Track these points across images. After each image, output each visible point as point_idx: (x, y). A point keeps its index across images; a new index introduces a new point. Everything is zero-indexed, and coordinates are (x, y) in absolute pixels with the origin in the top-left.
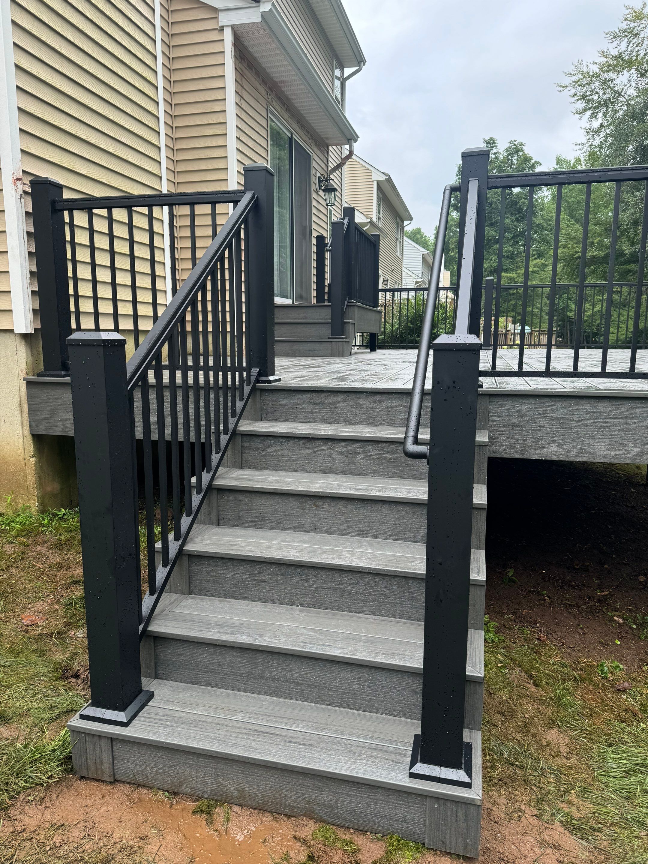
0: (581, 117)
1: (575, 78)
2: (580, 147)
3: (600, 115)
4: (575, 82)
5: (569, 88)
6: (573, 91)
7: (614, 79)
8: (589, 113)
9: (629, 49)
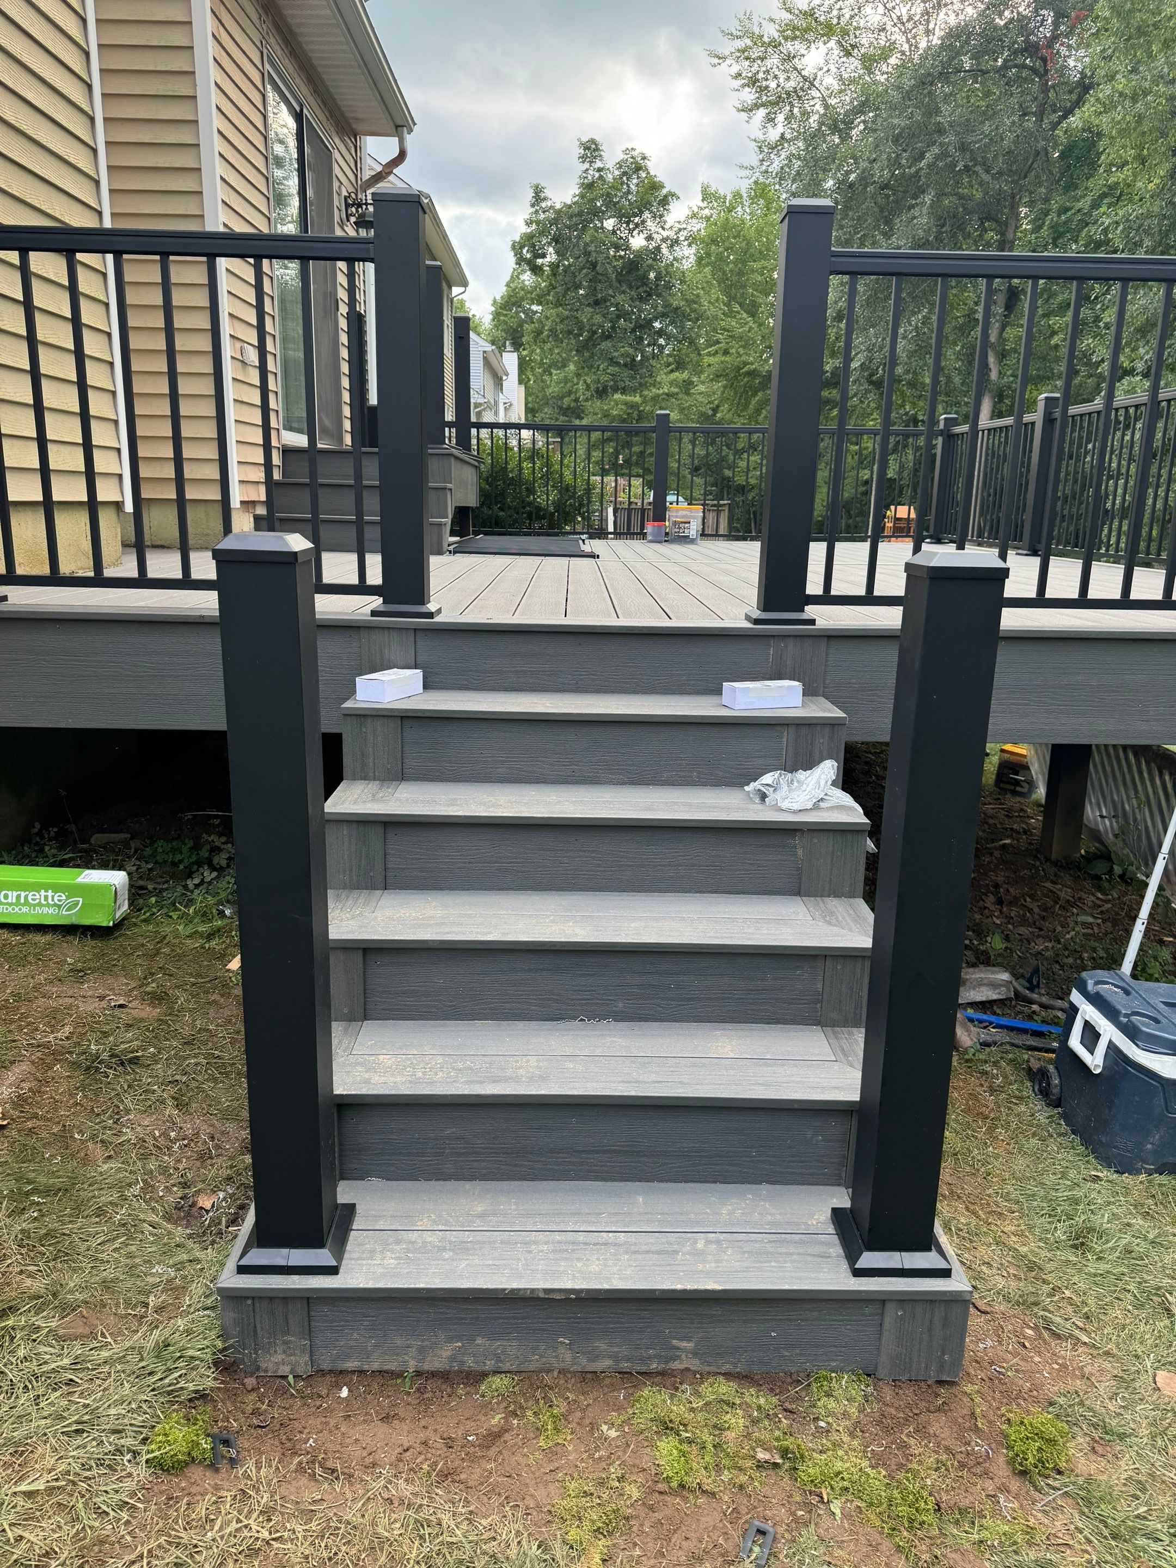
0: (750, 118)
2: (748, 172)
3: (780, 118)
7: (803, 56)
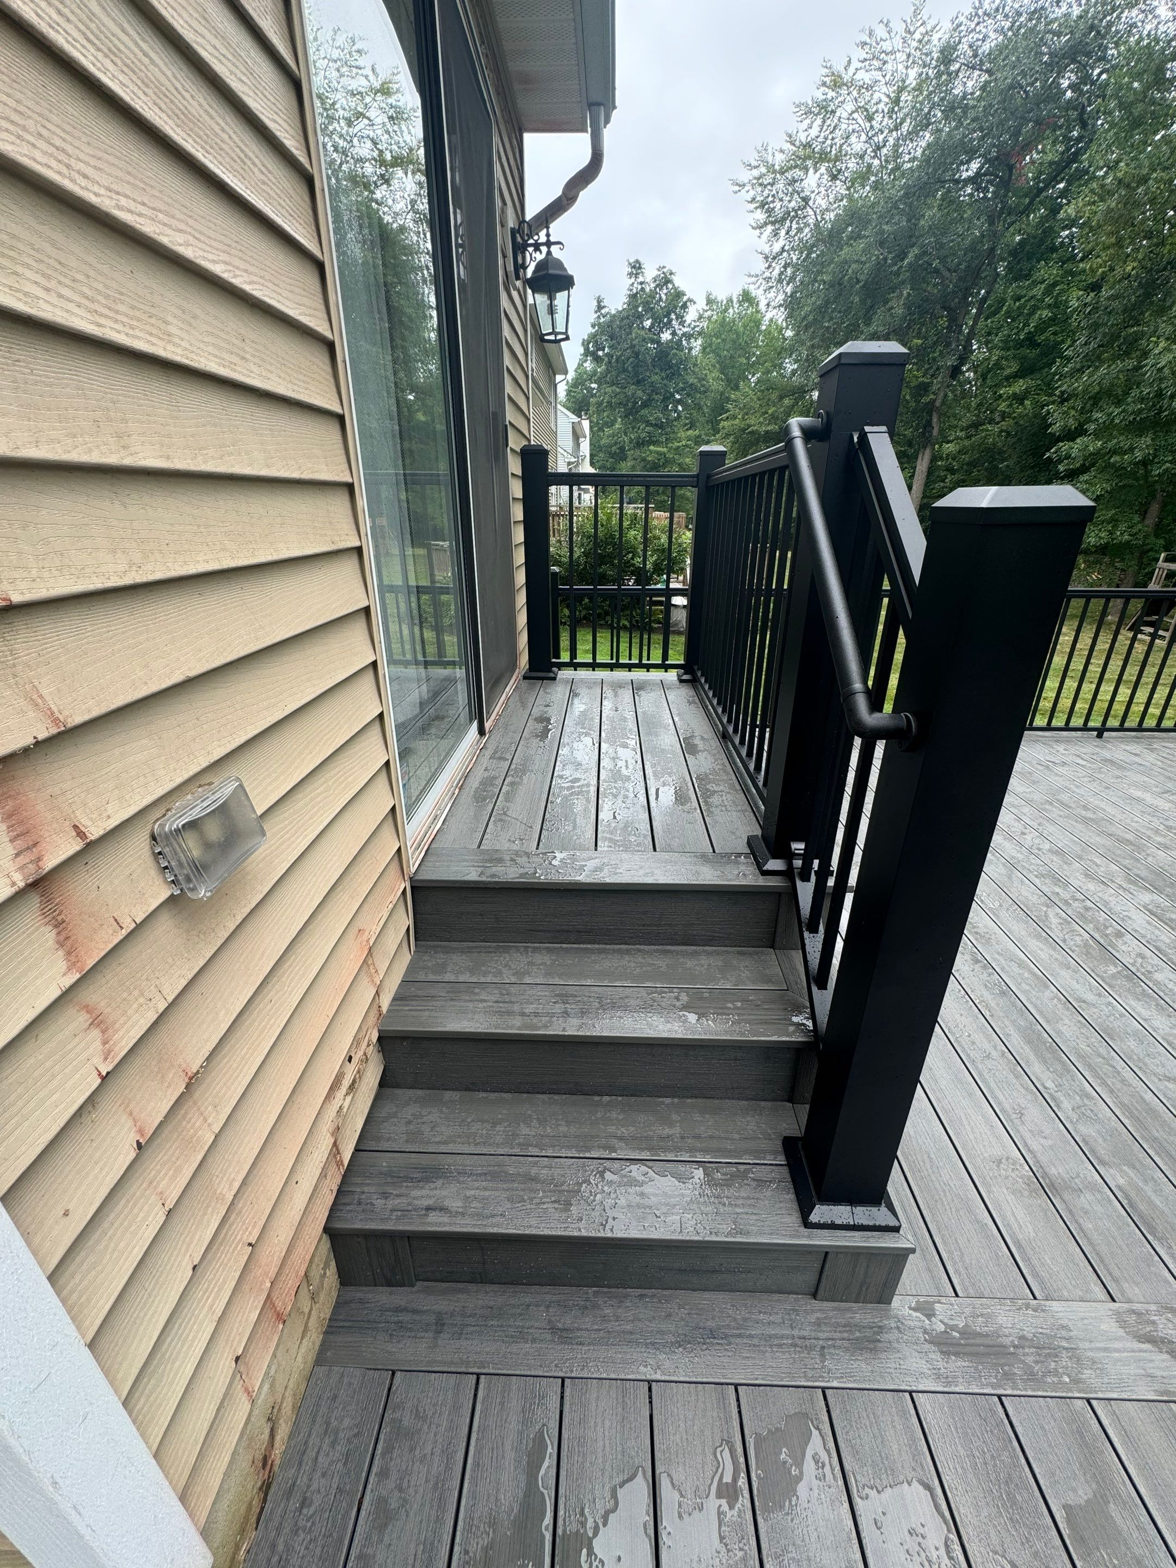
0: (761, 234)
1: (756, 173)
4: (755, 178)
5: (746, 188)
6: (752, 193)
8: (770, 228)
9: (822, 135)
